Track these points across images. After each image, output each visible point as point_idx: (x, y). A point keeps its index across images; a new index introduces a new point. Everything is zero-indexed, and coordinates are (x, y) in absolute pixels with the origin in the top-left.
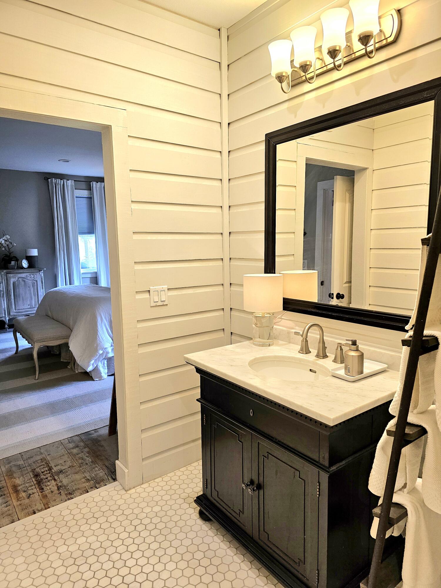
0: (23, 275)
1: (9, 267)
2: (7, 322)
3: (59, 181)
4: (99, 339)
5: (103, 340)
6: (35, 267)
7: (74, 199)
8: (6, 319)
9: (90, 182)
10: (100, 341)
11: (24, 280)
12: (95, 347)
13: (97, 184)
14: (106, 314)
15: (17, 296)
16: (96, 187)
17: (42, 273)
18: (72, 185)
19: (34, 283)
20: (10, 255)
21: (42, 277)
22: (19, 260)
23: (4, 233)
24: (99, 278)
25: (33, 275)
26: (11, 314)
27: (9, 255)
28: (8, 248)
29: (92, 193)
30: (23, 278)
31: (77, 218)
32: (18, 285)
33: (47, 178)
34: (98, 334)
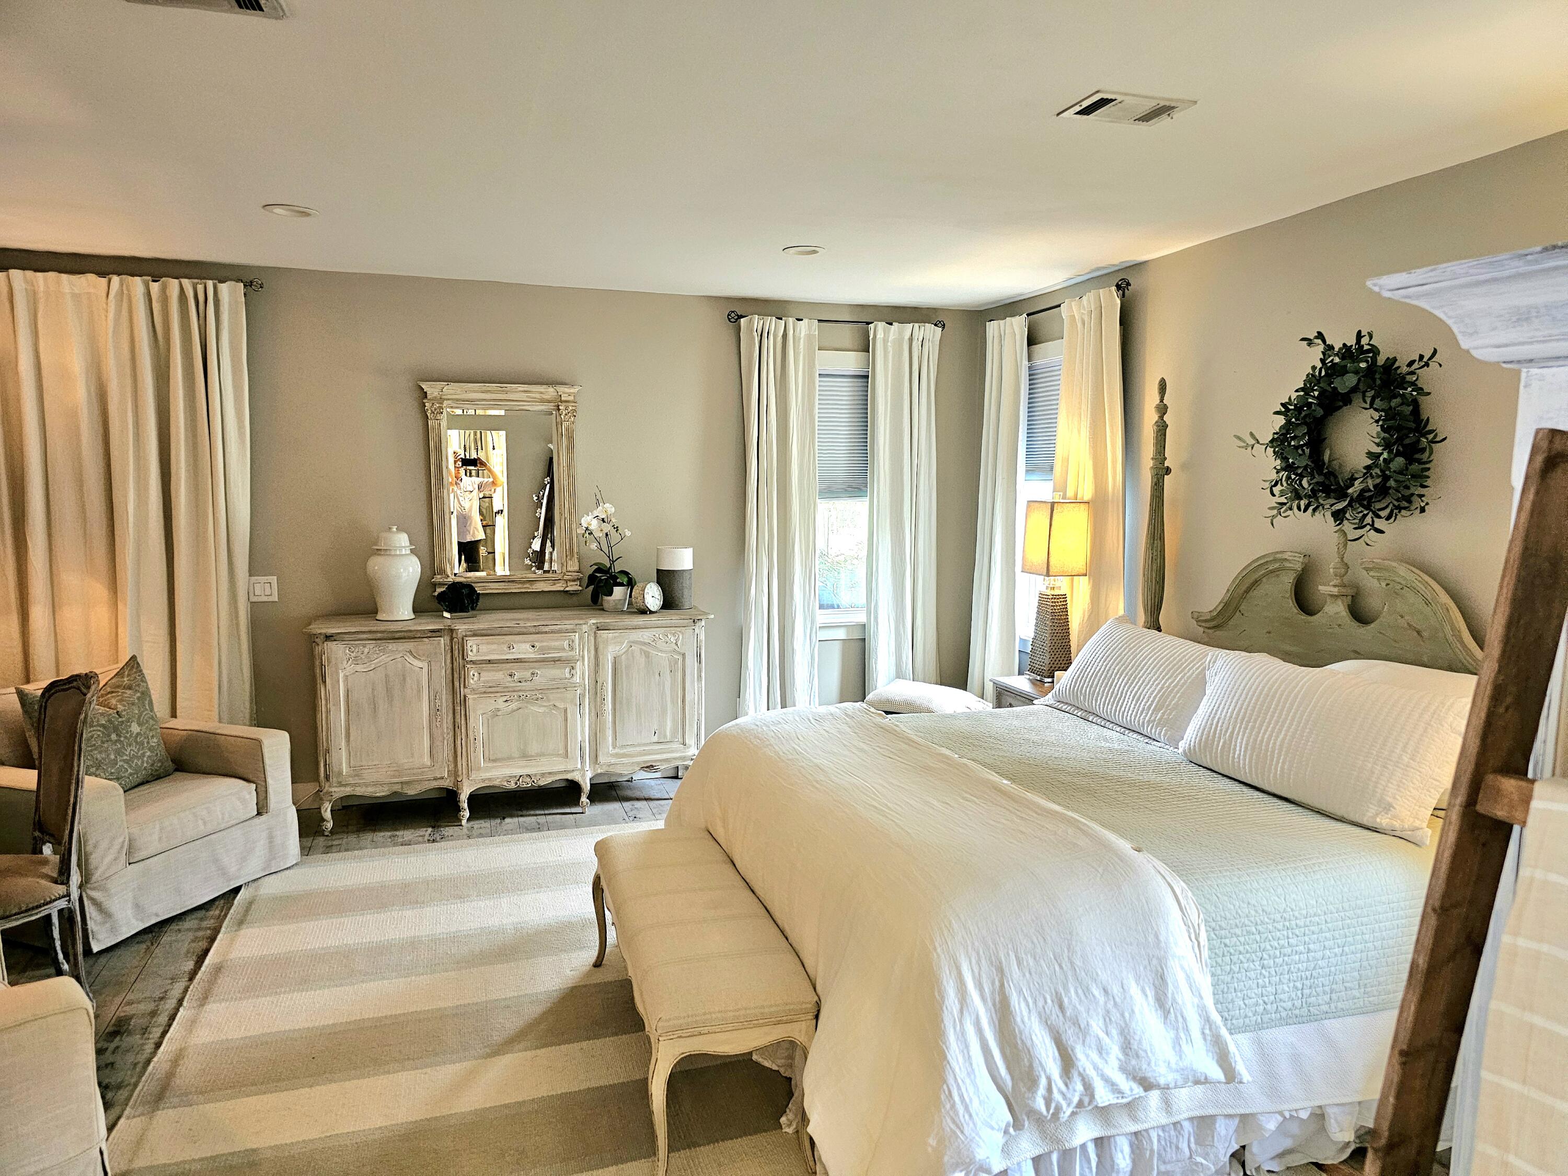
0: (645, 636)
1: (606, 606)
2: (586, 786)
3: (771, 323)
4: (953, 1106)
5: (970, 1116)
6: (683, 606)
7: (814, 383)
8: (583, 776)
9: (868, 323)
10: (954, 1122)
11: (645, 652)
12: (930, 1150)
13: (889, 330)
14: (983, 962)
15: (621, 703)
16: (885, 341)
17: (700, 630)
18: (809, 337)
19: (676, 662)
20: (610, 567)
21: (701, 641)
22: (635, 584)
23: (599, 497)
24: (871, 644)
25: (674, 635)
26: (601, 759)
27: (608, 566)
28: (608, 542)
29: (870, 363)
30: (644, 644)
31: (817, 444)
32: (628, 667)
33: (738, 315)
34: (945, 1081)
